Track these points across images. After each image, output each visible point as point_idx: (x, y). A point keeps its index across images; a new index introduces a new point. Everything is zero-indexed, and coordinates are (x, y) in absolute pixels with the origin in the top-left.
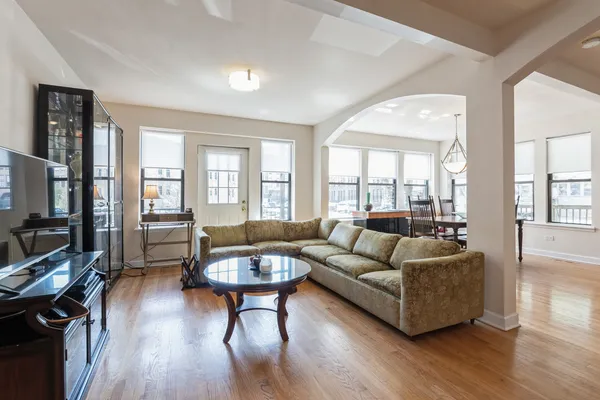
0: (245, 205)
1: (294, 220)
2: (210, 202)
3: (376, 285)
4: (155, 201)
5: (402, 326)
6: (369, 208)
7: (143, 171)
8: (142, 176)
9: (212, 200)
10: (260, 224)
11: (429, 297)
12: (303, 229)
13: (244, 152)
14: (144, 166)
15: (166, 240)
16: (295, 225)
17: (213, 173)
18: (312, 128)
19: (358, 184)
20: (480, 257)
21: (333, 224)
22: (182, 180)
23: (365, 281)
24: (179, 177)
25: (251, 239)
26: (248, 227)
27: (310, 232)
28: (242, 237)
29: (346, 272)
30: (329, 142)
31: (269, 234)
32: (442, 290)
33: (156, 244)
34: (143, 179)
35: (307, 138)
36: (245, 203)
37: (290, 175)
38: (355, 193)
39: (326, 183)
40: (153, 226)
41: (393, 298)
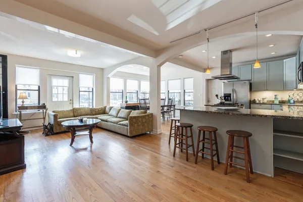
0: (71, 102)
1: (94, 107)
2: (54, 100)
3: (123, 125)
4: (25, 100)
5: (129, 135)
6: (126, 102)
7: (16, 86)
8: (16, 88)
9: (55, 99)
10: (79, 109)
11: (136, 125)
12: (99, 110)
13: (71, 78)
14: (16, 83)
15: (31, 118)
16: (95, 109)
17: (55, 87)
18: (103, 69)
19: (122, 92)
20: (152, 114)
21: (111, 108)
22: (39, 90)
23: (119, 124)
24: (37, 89)
25: (76, 115)
26: (74, 110)
27: (101, 112)
28: (72, 114)
29: (114, 123)
30: (110, 76)
31: (84, 113)
32: (140, 124)
33: (25, 120)
34: (16, 90)
35: (100, 74)
36: (71, 101)
37: (93, 89)
38: (121, 97)
39: (109, 92)
40: (24, 112)
41: (126, 127)
